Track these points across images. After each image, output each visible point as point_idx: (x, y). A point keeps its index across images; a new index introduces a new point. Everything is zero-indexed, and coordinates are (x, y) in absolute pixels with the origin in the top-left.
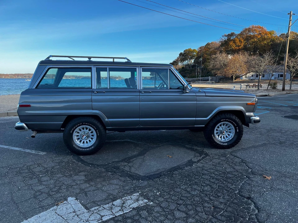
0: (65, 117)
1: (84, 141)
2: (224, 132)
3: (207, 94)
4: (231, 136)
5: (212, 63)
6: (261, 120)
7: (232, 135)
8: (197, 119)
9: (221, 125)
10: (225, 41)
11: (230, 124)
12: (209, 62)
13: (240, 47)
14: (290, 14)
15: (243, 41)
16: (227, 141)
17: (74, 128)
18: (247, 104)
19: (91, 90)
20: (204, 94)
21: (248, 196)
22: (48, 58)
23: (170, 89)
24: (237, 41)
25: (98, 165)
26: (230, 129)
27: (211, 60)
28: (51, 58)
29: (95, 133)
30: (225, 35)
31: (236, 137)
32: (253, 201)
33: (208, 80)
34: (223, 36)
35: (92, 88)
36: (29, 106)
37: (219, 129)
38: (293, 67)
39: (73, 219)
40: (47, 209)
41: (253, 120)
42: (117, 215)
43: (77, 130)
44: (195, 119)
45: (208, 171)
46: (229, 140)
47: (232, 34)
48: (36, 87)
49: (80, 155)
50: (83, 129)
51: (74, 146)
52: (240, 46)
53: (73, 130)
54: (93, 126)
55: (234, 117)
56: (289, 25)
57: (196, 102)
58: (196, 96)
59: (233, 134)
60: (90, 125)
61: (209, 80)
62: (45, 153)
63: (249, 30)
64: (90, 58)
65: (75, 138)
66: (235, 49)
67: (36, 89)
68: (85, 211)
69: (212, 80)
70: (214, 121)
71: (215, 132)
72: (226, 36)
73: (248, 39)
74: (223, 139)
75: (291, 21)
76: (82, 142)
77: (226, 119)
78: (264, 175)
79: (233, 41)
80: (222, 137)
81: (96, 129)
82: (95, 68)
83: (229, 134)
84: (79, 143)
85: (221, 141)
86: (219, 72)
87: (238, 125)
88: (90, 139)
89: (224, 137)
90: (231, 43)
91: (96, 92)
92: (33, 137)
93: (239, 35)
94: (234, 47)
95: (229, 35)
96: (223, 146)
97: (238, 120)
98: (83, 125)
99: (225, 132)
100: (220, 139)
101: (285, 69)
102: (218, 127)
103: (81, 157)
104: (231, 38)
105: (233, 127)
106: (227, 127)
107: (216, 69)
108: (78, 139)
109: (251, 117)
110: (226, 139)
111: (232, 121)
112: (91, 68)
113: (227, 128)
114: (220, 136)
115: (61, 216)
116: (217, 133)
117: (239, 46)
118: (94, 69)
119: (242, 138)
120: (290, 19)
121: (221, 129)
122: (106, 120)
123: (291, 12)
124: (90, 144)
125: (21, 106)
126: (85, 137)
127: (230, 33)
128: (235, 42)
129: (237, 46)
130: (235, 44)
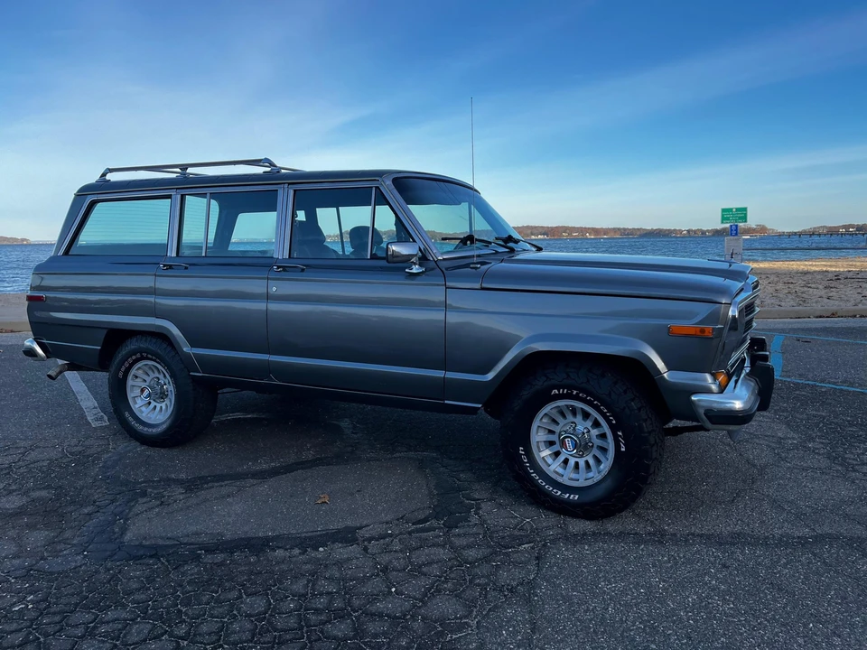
0: (102, 333)
1: (156, 404)
2: (564, 445)
4: (603, 466)
11: (594, 413)
16: (582, 483)
17: (127, 364)
18: (669, 332)
22: (104, 175)
23: (371, 258)
26: (601, 437)
28: (110, 177)
29: (172, 388)
31: (616, 473)
35: (166, 254)
36: (41, 299)
37: (556, 429)
41: (702, 411)
43: (136, 370)
46: (589, 483)
48: (65, 253)
51: (127, 414)
53: (123, 369)
54: (164, 365)
57: (443, 310)
58: (447, 286)
60: (159, 361)
62: (105, 425)
64: (184, 167)
67: (64, 257)
71: (537, 436)
74: (571, 475)
80: (570, 465)
82: (179, 196)
83: (599, 454)
84: (142, 409)
85: (560, 479)
87: (621, 424)
88: (168, 403)
91: (165, 265)
92: (51, 378)
96: (557, 501)
98: (139, 358)
99: (568, 443)
100: (559, 470)
102: (551, 419)
105: (607, 430)
106: (588, 424)
109: (695, 394)
110: (584, 476)
111: (597, 401)
112: (171, 197)
113: (589, 427)
114: (561, 460)
116: (546, 443)
118: (177, 200)
122: (186, 349)
125: (30, 299)
126: (146, 393)
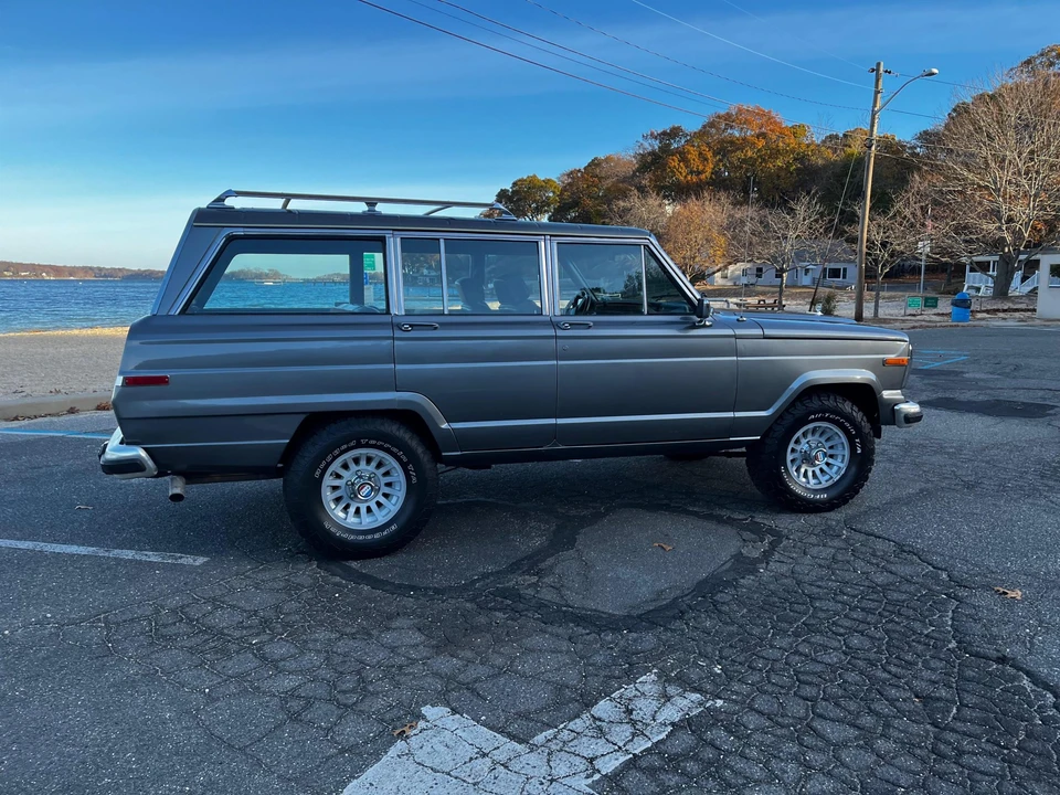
0: (298, 420)
1: (359, 505)
2: (816, 458)
3: (768, 332)
4: (835, 468)
6: (924, 413)
7: (841, 465)
8: (738, 414)
9: (805, 435)
10: (653, 153)
11: (836, 429)
13: (703, 177)
14: (878, 70)
15: (709, 155)
16: (825, 485)
17: (329, 458)
18: (885, 362)
19: (387, 319)
20: (758, 332)
21: (995, 654)
22: (220, 199)
23: (648, 314)
24: (693, 155)
25: (437, 591)
26: (831, 448)
27: (611, 218)
28: (229, 202)
29: (399, 476)
30: (652, 134)
31: (853, 469)
32: (1019, 669)
34: (646, 137)
35: (388, 312)
36: (162, 381)
37: (798, 448)
38: (884, 245)
39: (496, 778)
40: (376, 756)
41: (902, 415)
42: (636, 752)
43: (336, 466)
44: (731, 414)
45: (819, 587)
46: (830, 482)
47: (674, 133)
48: (183, 312)
49: (347, 559)
50: (357, 461)
51: (327, 525)
52: (703, 172)
53: (322, 466)
54: (395, 450)
55: (847, 407)
56: (875, 106)
57: (735, 358)
58: (736, 337)
59: (842, 462)
60: (386, 445)
62: (206, 559)
63: (728, 120)
64: (371, 202)
65: (328, 496)
66: (687, 181)
67: (183, 317)
68: (519, 747)
70: (789, 420)
71: (790, 457)
72: (656, 138)
73: (724, 149)
74: (812, 481)
75: (879, 95)
76: (352, 510)
77: (825, 414)
78: (996, 588)
79: (680, 153)
80: (810, 474)
81: (405, 459)
82: (398, 240)
83: (831, 461)
84: (342, 515)
85: (808, 486)
87: (860, 433)
88: (382, 500)
89: (813, 472)
90: (674, 162)
91: (411, 326)
92: (177, 498)
93: (696, 134)
94: (682, 175)
95: (664, 133)
96: (814, 502)
97: (858, 416)
98: (359, 446)
99: (820, 455)
100: (804, 480)
101: (861, 251)
102: (797, 442)
103: (354, 564)
104: (670, 145)
105: (844, 439)
106: (822, 440)
108: (338, 500)
109: (896, 405)
110: (823, 479)
111: (841, 421)
112: (382, 240)
113: (823, 442)
114: (803, 470)
115: (449, 774)
116: (793, 461)
117: (699, 173)
118: (394, 244)
119: (870, 475)
120: (877, 86)
121: (804, 446)
122: (445, 426)
123: (879, 64)
124: (381, 517)
125: (130, 382)
126: (366, 489)
127: (667, 128)
128: (684, 159)
129: (692, 172)
130: (687, 167)
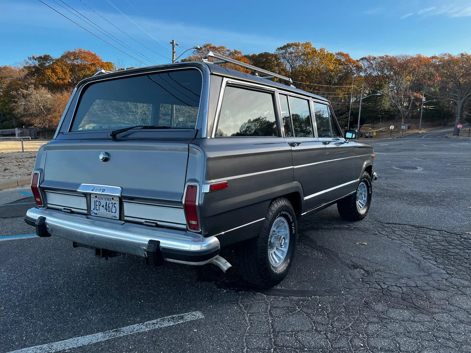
5: (22, 104)
7: (365, 199)
10: (35, 67)
11: (365, 184)
12: (16, 102)
13: (65, 81)
15: (68, 71)
24: (59, 70)
27: (19, 99)
29: (286, 230)
30: (33, 58)
33: (14, 135)
34: (30, 59)
37: (359, 193)
47: (46, 58)
52: (65, 79)
61: (17, 135)
63: (75, 55)
66: (57, 83)
69: (21, 134)
72: (36, 60)
73: (73, 69)
79: (51, 68)
81: (292, 221)
86: (37, 120)
90: (49, 72)
93: (58, 60)
94: (54, 79)
95: (40, 57)
104: (45, 64)
105: (366, 189)
107: (31, 115)
112: (273, 94)
117: (63, 80)
123: (173, 41)
127: (42, 55)
128: (54, 71)
129: (59, 79)
130: (56, 76)
